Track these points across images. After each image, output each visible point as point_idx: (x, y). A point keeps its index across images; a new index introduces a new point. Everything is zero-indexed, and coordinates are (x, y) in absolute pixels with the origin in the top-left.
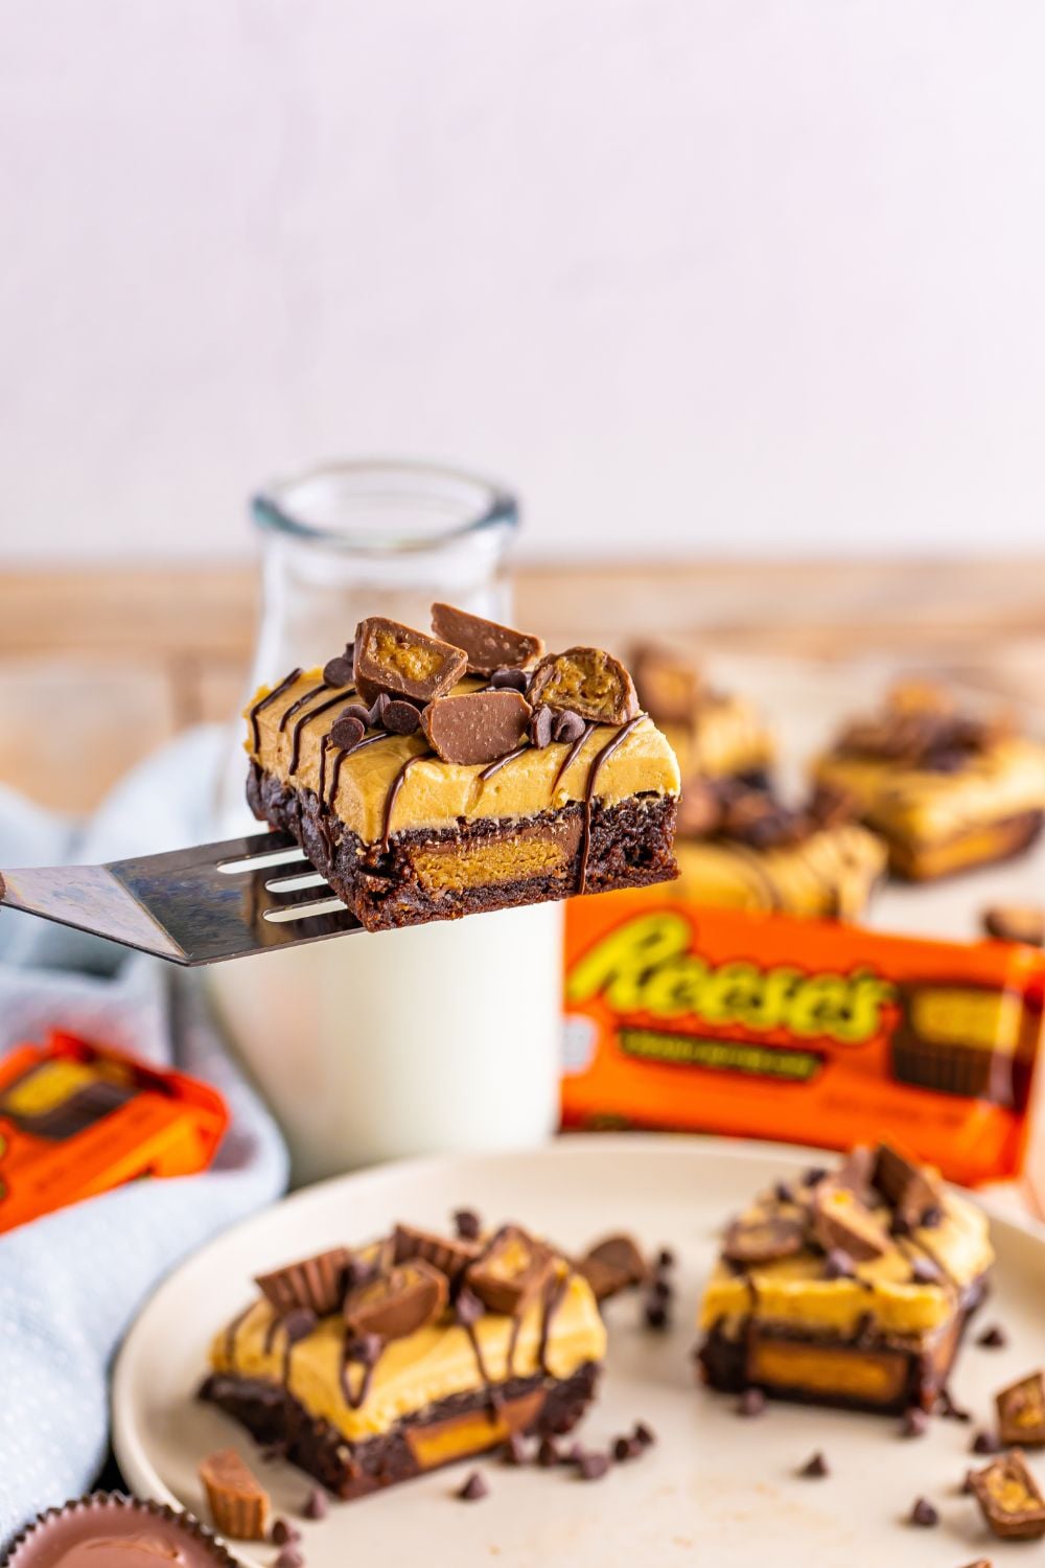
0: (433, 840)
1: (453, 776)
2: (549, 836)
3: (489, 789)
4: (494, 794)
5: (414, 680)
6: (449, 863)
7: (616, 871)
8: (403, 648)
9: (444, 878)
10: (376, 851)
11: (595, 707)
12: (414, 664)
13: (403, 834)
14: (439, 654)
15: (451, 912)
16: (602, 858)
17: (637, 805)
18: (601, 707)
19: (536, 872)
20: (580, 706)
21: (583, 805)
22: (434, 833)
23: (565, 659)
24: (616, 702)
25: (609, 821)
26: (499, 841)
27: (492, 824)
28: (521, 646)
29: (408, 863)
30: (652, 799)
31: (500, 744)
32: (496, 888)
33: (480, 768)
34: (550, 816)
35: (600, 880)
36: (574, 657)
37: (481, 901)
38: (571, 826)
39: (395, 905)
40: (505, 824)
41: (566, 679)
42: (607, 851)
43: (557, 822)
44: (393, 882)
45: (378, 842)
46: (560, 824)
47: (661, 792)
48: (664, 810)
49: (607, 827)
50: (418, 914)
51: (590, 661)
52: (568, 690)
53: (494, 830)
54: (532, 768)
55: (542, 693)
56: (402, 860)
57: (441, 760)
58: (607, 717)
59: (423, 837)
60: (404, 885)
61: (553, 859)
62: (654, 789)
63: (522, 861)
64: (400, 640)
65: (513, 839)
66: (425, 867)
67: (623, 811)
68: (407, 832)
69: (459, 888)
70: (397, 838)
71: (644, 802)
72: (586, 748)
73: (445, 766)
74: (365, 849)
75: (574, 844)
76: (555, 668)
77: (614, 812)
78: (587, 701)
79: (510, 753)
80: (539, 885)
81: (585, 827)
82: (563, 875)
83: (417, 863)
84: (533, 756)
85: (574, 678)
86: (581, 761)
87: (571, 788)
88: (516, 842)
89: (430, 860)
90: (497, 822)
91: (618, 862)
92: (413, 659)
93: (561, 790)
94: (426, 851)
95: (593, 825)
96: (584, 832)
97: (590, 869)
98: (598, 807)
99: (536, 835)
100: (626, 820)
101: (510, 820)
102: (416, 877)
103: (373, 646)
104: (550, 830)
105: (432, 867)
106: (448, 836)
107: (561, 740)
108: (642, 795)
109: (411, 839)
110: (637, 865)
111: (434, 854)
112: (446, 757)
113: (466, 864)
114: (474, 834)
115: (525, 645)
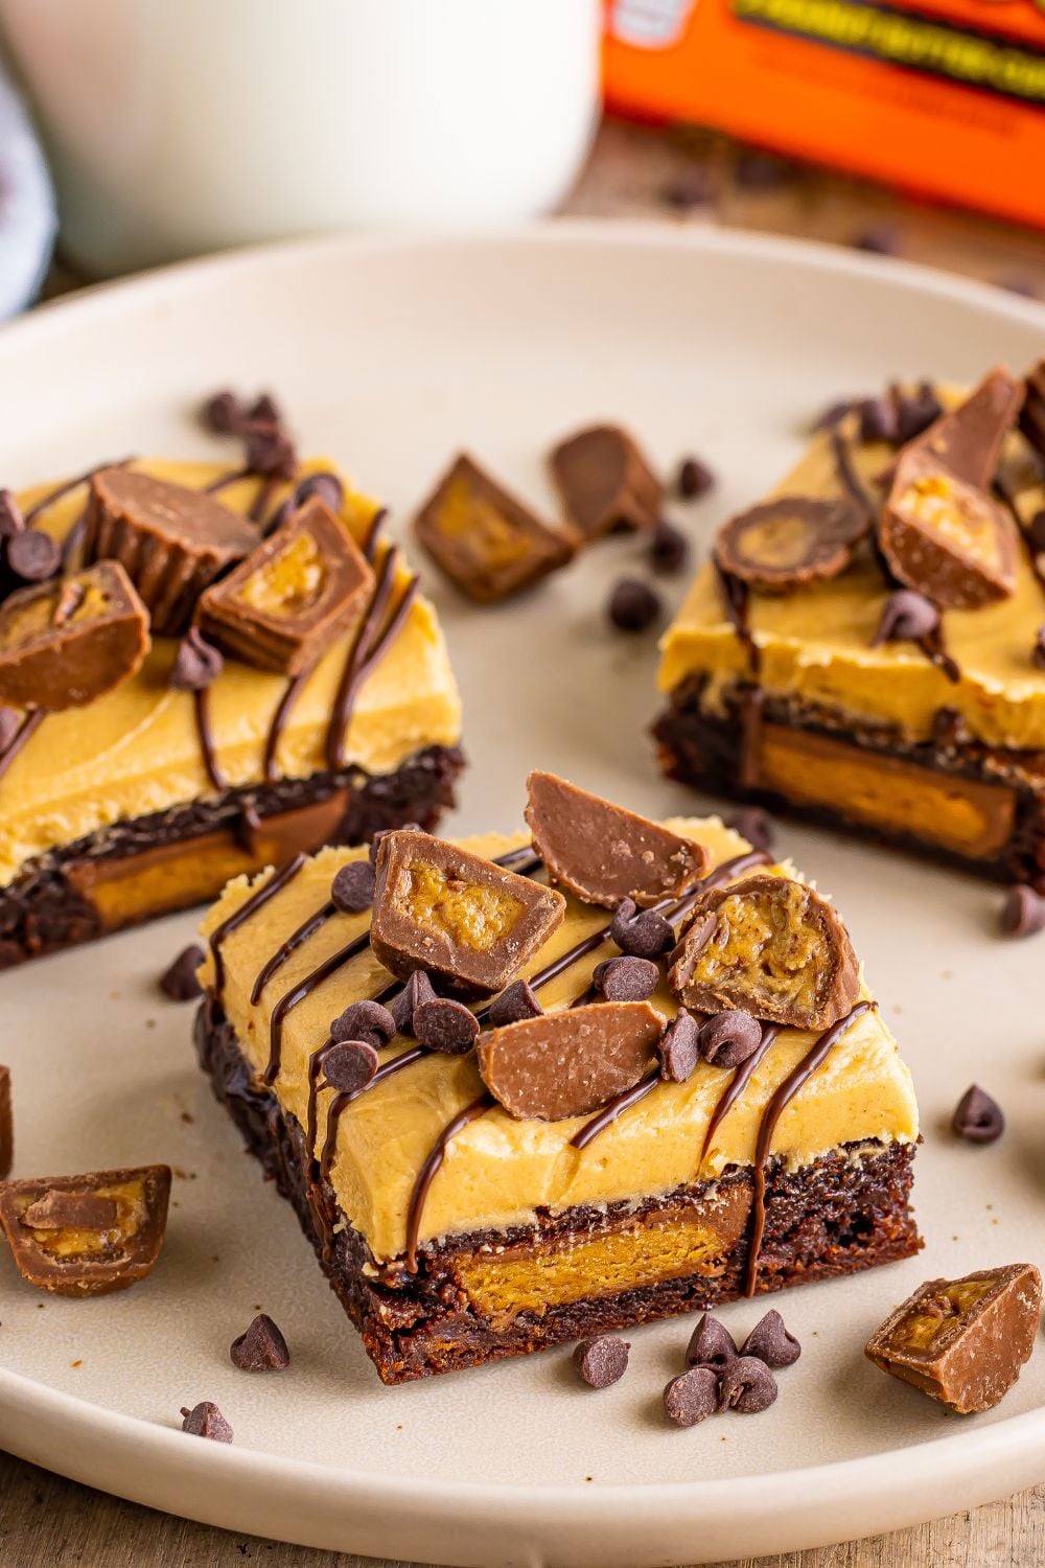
0: (494, 1244)
1: (528, 1146)
2: (693, 1218)
3: (590, 1160)
4: (601, 1168)
5: (472, 950)
6: (522, 1273)
7: (811, 1254)
8: (455, 889)
9: (511, 1297)
10: (396, 1270)
11: (784, 994)
12: (473, 920)
13: (442, 1242)
14: (517, 900)
15: (525, 1343)
16: (786, 1239)
17: (844, 1160)
18: (793, 995)
19: (670, 1272)
20: (756, 993)
21: (751, 1171)
22: (495, 1234)
23: (737, 899)
24: (819, 986)
25: (796, 1185)
26: (606, 1235)
27: (595, 1212)
28: (673, 858)
29: (450, 1280)
30: (869, 1150)
31: (611, 1079)
32: (601, 1300)
33: (574, 1125)
34: (695, 1190)
35: (783, 1272)
36: (752, 895)
37: (578, 1321)
38: (732, 1201)
39: (429, 1345)
40: (617, 1212)
41: (736, 939)
42: (795, 1229)
43: (707, 1198)
44: (426, 1309)
45: (399, 1258)
46: (712, 1201)
47: (886, 1139)
48: (892, 1162)
49: (795, 1196)
50: (470, 1351)
51: (780, 904)
52: (740, 961)
53: (600, 1220)
54: (663, 1123)
55: (695, 965)
56: (441, 1276)
57: (509, 1114)
58: (801, 1017)
59: (473, 1242)
60: (444, 1313)
61: (700, 1251)
62: (872, 1137)
63: (647, 1258)
64: (452, 876)
65: (631, 1229)
66: (480, 1283)
67: (819, 1172)
68: (448, 1238)
69: (539, 1307)
70: (430, 1248)
71: (856, 1155)
72: (757, 1076)
73: (516, 1127)
74: (376, 1266)
75: (737, 1227)
76: (719, 918)
77: (804, 1175)
78: (770, 981)
79: (627, 1094)
80: (676, 1288)
81: (755, 1201)
82: (719, 1271)
83: (466, 1279)
84: (668, 1098)
85: (751, 936)
86: (750, 1101)
87: (733, 1146)
88: (636, 1233)
89: (488, 1274)
90: (603, 1209)
91: (815, 1239)
92: (471, 910)
93: (716, 1151)
94: (481, 1262)
95: (770, 1194)
96: (754, 1206)
97: (763, 1260)
98: (777, 1171)
99: (672, 1219)
100: (827, 1182)
101: (627, 1202)
102: (466, 1299)
103: (406, 885)
104: (696, 1211)
105: (492, 1282)
106: (518, 1238)
107: (717, 1062)
108: (850, 1146)
109: (454, 1246)
110: (845, 1242)
111: (494, 1263)
112: (517, 1111)
113: (551, 1273)
114: (563, 1229)
115: (680, 857)
